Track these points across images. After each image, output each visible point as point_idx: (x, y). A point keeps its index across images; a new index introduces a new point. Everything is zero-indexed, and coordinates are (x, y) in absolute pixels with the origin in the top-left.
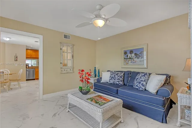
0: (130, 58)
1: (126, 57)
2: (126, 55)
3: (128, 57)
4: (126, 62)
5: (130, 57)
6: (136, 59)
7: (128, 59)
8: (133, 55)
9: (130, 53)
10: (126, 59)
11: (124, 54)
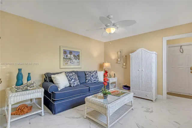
0: (70, 59)
1: (66, 57)
2: (66, 55)
3: (68, 57)
4: (66, 62)
5: (70, 57)
6: (74, 60)
7: (67, 59)
8: (72, 56)
9: (70, 54)
10: (66, 59)
11: (64, 53)
